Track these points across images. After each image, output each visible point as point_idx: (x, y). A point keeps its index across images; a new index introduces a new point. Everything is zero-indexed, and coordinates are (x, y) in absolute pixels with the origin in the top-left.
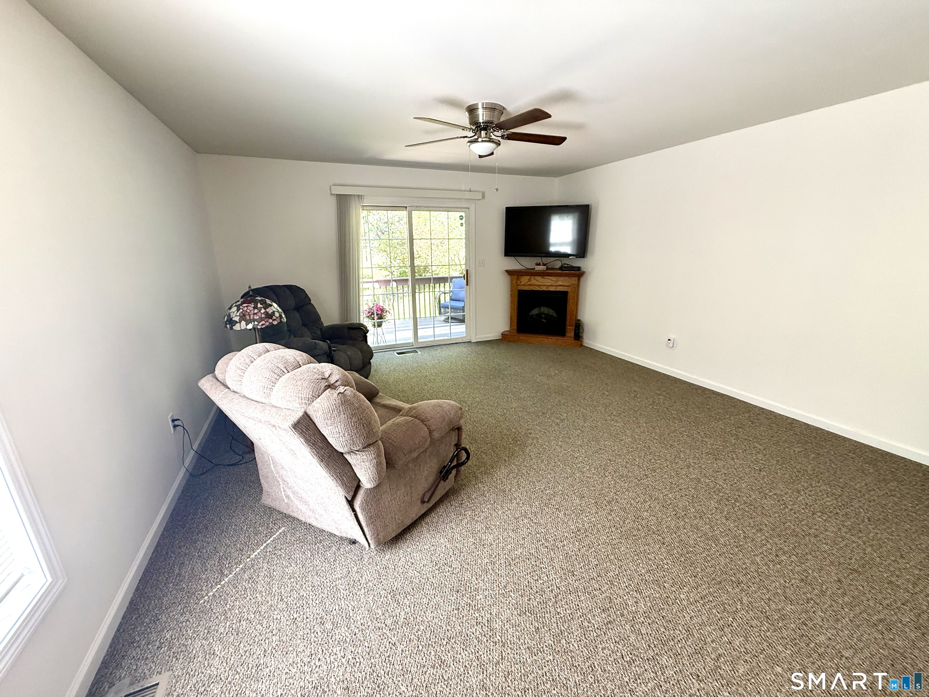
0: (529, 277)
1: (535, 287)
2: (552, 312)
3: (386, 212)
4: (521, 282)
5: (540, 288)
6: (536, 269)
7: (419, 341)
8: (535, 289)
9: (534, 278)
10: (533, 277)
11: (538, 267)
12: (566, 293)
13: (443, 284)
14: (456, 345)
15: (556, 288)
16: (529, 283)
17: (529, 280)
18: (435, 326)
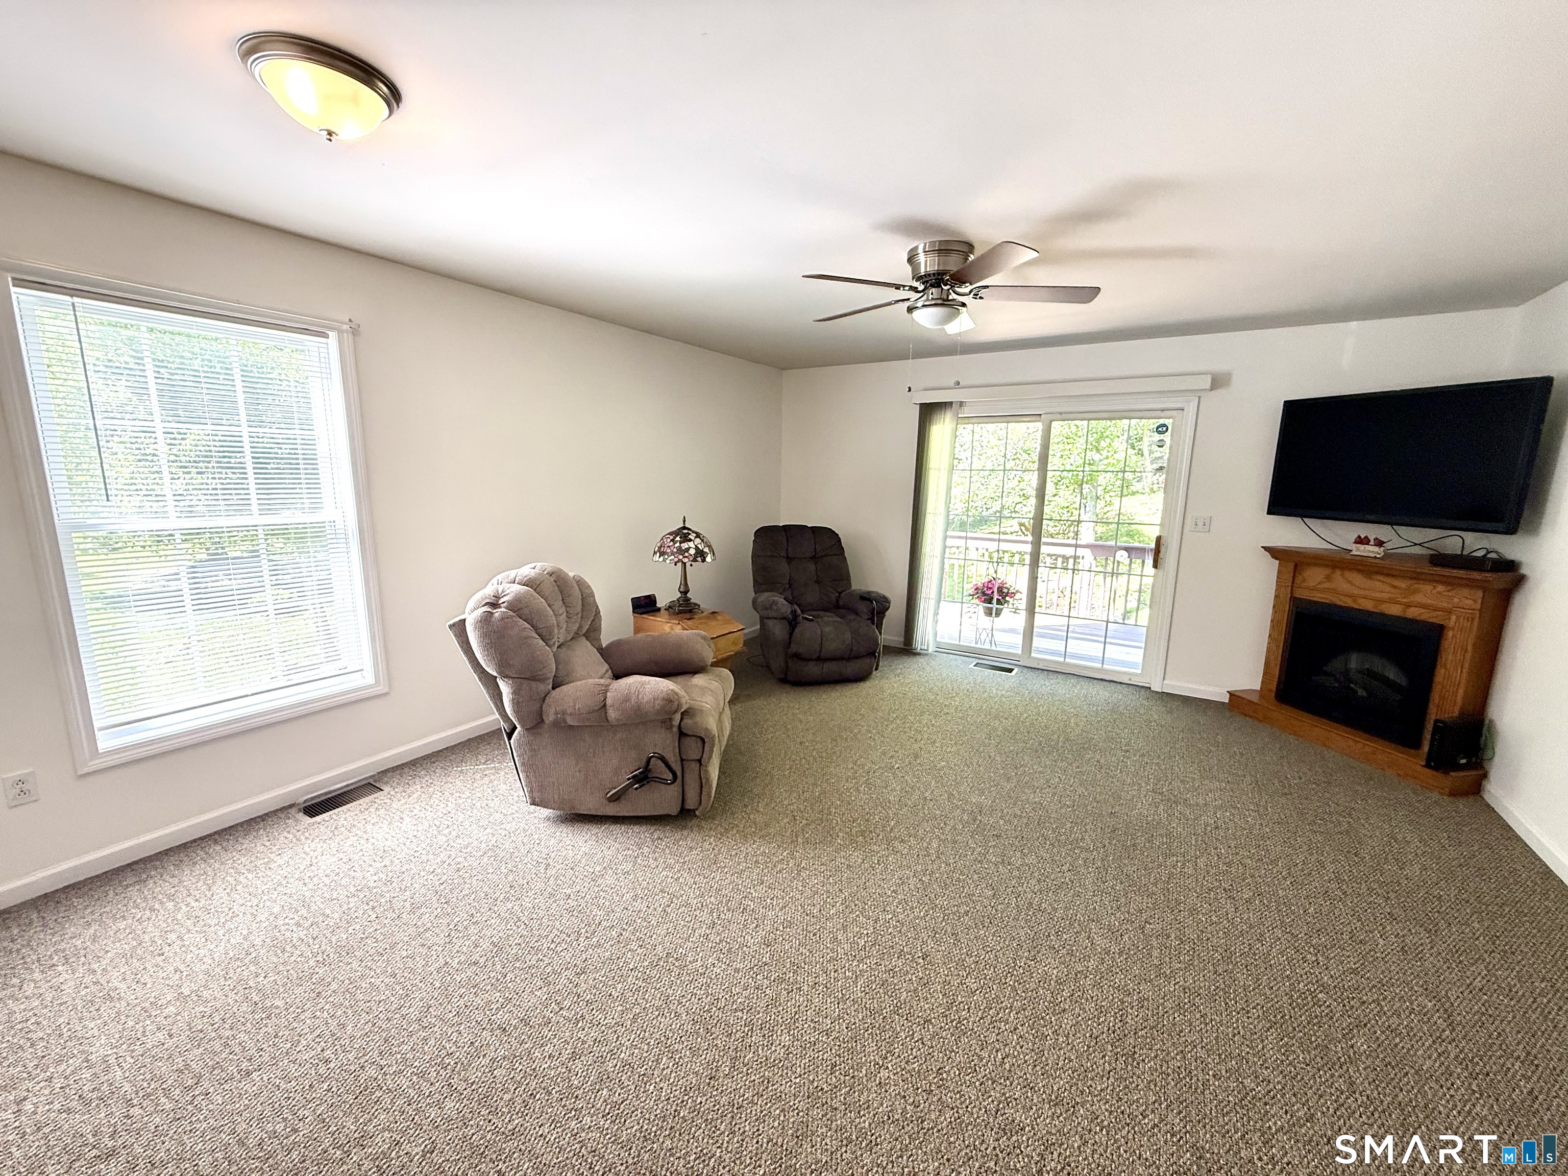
0: (1327, 571)
1: (1342, 597)
2: (1392, 673)
3: (1086, 422)
4: (1304, 581)
5: (1355, 601)
6: (1354, 553)
7: (1033, 655)
8: (1339, 603)
9: (1342, 575)
10: (1338, 572)
11: (1362, 547)
12: (1439, 630)
13: (1139, 561)
14: (1101, 682)
15: (1404, 611)
16: (1327, 585)
17: (1328, 578)
18: (1108, 640)
